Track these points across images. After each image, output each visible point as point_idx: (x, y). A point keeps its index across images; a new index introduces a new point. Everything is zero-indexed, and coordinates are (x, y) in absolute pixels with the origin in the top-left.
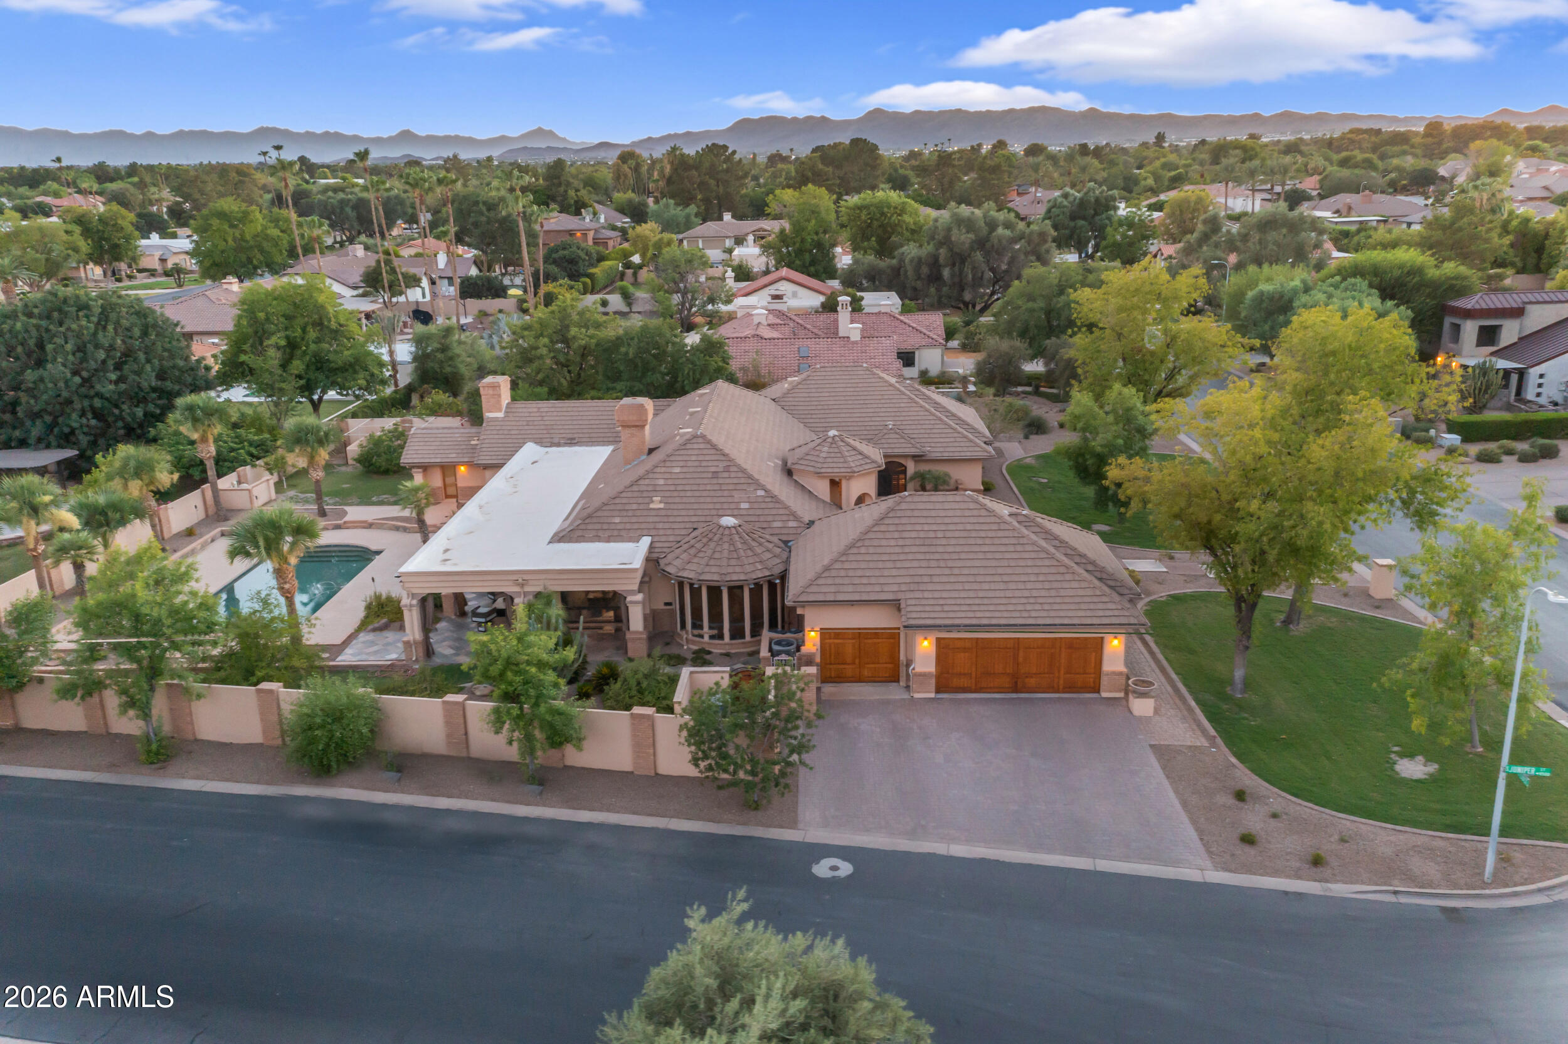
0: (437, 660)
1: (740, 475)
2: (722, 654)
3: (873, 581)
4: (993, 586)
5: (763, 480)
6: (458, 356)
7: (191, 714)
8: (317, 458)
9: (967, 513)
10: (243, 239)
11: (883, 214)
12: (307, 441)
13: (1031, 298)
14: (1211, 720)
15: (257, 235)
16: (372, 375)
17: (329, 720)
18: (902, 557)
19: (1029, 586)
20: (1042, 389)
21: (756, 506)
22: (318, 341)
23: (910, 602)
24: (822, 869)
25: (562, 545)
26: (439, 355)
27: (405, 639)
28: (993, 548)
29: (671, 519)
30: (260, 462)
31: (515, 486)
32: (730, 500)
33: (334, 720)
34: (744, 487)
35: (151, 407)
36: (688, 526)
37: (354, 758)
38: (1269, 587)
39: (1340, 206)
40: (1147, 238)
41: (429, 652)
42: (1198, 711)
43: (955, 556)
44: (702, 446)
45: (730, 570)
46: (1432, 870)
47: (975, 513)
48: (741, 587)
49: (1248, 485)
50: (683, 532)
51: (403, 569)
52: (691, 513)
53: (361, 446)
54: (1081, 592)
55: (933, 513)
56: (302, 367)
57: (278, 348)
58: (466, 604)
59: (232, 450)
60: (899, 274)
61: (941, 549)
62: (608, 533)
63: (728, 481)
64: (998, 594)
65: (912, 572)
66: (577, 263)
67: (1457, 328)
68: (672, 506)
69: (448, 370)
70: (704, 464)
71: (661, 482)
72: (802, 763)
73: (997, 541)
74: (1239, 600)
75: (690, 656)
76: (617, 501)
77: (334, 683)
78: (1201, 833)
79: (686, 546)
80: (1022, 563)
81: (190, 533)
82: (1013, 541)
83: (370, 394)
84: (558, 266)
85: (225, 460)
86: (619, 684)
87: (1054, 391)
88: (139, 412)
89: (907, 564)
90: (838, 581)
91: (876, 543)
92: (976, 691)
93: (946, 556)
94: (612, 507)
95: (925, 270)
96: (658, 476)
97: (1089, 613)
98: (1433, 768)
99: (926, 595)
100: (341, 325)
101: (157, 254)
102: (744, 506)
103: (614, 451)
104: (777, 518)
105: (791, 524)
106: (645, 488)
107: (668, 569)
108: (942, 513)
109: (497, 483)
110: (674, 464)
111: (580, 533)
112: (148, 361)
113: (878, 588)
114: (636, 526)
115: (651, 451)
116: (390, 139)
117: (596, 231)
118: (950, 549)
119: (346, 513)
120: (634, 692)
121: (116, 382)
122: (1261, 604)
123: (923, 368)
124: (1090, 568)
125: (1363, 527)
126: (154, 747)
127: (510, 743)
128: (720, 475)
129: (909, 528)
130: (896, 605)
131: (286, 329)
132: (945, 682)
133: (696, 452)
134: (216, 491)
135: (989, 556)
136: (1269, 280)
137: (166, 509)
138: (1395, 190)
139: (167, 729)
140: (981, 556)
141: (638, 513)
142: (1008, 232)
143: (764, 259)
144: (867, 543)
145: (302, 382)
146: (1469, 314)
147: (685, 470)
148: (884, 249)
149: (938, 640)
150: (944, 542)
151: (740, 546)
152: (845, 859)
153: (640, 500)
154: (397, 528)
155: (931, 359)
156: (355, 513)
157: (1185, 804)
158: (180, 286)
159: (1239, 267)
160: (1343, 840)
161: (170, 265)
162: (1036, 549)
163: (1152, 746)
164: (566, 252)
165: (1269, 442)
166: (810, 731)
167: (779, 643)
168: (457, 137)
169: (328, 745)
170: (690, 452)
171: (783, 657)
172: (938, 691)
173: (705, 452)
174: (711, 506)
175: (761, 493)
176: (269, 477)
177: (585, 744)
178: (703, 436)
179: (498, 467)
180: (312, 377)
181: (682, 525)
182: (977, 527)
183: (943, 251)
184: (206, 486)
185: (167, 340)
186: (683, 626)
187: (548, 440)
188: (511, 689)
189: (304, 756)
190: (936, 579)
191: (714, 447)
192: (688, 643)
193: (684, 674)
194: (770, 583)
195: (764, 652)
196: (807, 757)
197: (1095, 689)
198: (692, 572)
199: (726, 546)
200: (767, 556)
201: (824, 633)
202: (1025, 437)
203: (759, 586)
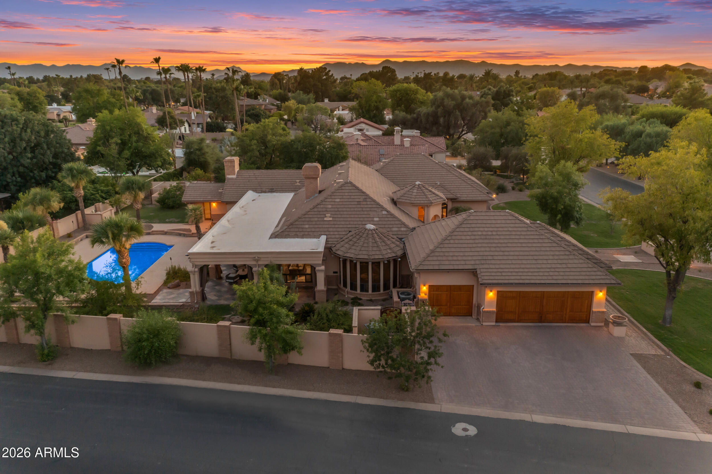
0: (208, 302)
1: (372, 203)
2: (368, 300)
3: (460, 258)
4: (529, 262)
5: (385, 206)
6: (207, 153)
7: (68, 332)
8: (138, 198)
9: (508, 222)
10: (97, 103)
11: (407, 94)
12: (133, 188)
14: (659, 340)
15: (105, 101)
16: (165, 160)
17: (152, 336)
18: (474, 245)
19: (549, 262)
20: (499, 173)
21: (382, 219)
22: (137, 141)
23: (482, 270)
24: (458, 429)
25: (277, 240)
26: (197, 152)
27: (190, 290)
28: (526, 241)
29: (336, 226)
30: (107, 201)
31: (245, 211)
32: (368, 216)
33: (154, 336)
34: (375, 209)
35: (50, 173)
36: (346, 229)
37: (165, 358)
41: (204, 298)
42: (649, 334)
43: (504, 245)
44: (351, 188)
45: (374, 253)
47: (513, 222)
48: (379, 263)
50: (344, 233)
51: (190, 251)
52: (348, 223)
53: (159, 194)
54: (580, 266)
55: (489, 222)
56: (129, 154)
57: (117, 144)
58: (221, 272)
59: (93, 194)
60: (417, 122)
61: (496, 241)
62: (303, 233)
63: (366, 206)
64: (533, 266)
65: (481, 254)
68: (337, 219)
69: (202, 159)
70: (352, 197)
71: (330, 206)
72: (436, 363)
73: (527, 237)
75: (350, 301)
76: (307, 216)
77: (154, 314)
79: (346, 240)
80: (543, 249)
81: (69, 236)
82: (537, 237)
83: (163, 170)
84: (251, 118)
85: (88, 200)
86: (316, 317)
87: (504, 174)
88: (44, 175)
89: (478, 249)
90: (439, 258)
91: (459, 237)
92: (518, 322)
93: (499, 245)
94: (303, 220)
95: (431, 119)
96: (327, 203)
97: (587, 277)
99: (491, 266)
100: (149, 134)
101: (56, 112)
102: (377, 219)
103: (295, 195)
104: (395, 226)
105: (402, 229)
106: (321, 210)
107: (338, 252)
108: (494, 222)
109: (236, 209)
110: (336, 197)
111: (286, 233)
112: (48, 148)
113: (463, 262)
114: (317, 230)
115: (320, 192)
117: (265, 106)
118: (502, 241)
119: (152, 227)
120: (325, 321)
121: (31, 159)
124: (580, 252)
126: (46, 351)
127: (260, 350)
128: (361, 203)
129: (476, 229)
130: (474, 273)
131: (121, 135)
132: (501, 316)
133: (348, 191)
134: (83, 215)
135: (524, 245)
137: (57, 223)
139: (53, 341)
140: (519, 245)
141: (318, 223)
143: (350, 115)
144: (454, 237)
145: (129, 162)
147: (342, 200)
148: (408, 110)
149: (498, 292)
150: (497, 237)
151: (378, 240)
152: (470, 424)
153: (319, 216)
154: (180, 235)
156: (157, 227)
158: (66, 127)
161: (61, 117)
162: (550, 241)
163: (631, 354)
164: (254, 111)
166: (440, 344)
167: (403, 293)
169: (150, 351)
170: (344, 191)
171: (407, 301)
172: (496, 322)
173: (352, 191)
174: (358, 219)
175: (384, 212)
176: (112, 208)
177: (303, 351)
178: (351, 183)
179: (233, 203)
180: (134, 160)
181: (343, 230)
182: (515, 229)
183: (439, 110)
184: (79, 212)
185: (59, 138)
186: (345, 285)
187: (260, 189)
188: (261, 318)
189: (136, 357)
190: (496, 258)
191: (357, 188)
192: (348, 294)
193: (356, 310)
194: (395, 261)
195: (396, 299)
196: (439, 360)
197: (587, 321)
198: (351, 254)
199: (370, 240)
200: (393, 246)
201: (431, 288)
202: (497, 194)
203: (389, 262)
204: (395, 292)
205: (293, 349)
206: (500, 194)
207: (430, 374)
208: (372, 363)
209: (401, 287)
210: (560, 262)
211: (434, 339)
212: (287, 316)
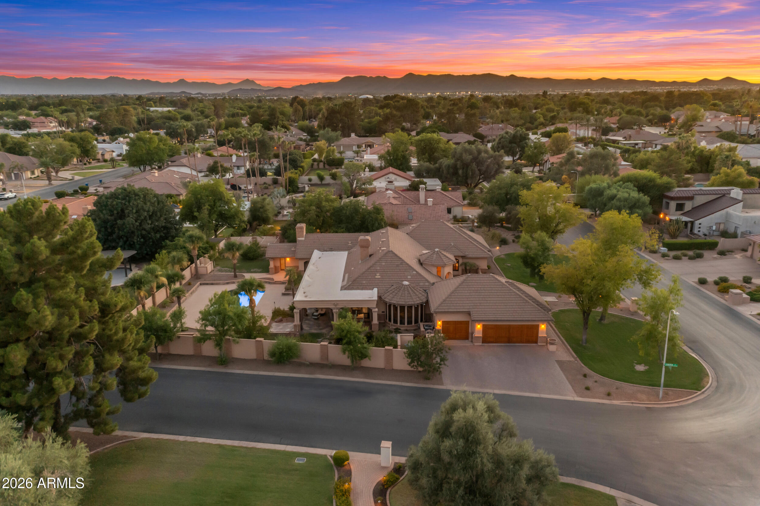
0: (306, 331)
1: (407, 266)
2: (405, 330)
3: (461, 305)
4: (501, 307)
5: (413, 267)
8: (235, 256)
9: (491, 281)
10: (149, 150)
11: (431, 143)
13: (500, 188)
14: (575, 353)
18: (470, 297)
19: (514, 307)
20: (505, 225)
21: (413, 277)
23: (474, 312)
25: (346, 291)
26: (261, 210)
27: (294, 324)
28: (501, 294)
29: (384, 282)
30: (206, 256)
31: (317, 268)
32: (405, 275)
34: (408, 270)
36: (390, 284)
38: (594, 308)
39: (626, 135)
40: (543, 153)
41: (302, 329)
42: (571, 350)
44: (391, 255)
45: (408, 300)
46: (644, 397)
47: (494, 281)
48: (411, 307)
49: (587, 274)
50: (389, 287)
51: (295, 300)
52: (391, 280)
54: (531, 309)
55: (479, 281)
60: (439, 171)
61: (483, 294)
62: (362, 287)
63: (402, 268)
64: (503, 310)
65: (473, 302)
66: (296, 161)
67: (668, 204)
68: (384, 277)
70: (393, 262)
71: (379, 268)
72: (444, 364)
73: (502, 291)
74: (584, 312)
75: (393, 331)
76: (364, 275)
77: (276, 339)
78: (573, 386)
79: (391, 292)
80: (511, 299)
81: (189, 284)
82: (508, 291)
86: (375, 339)
87: (510, 226)
89: (472, 299)
90: (448, 305)
91: (461, 291)
92: (496, 343)
93: (485, 296)
94: (362, 277)
95: (451, 170)
96: (376, 266)
97: (534, 316)
98: (647, 368)
99: (479, 310)
100: (228, 200)
102: (409, 277)
103: (349, 253)
104: (421, 282)
105: (427, 284)
106: (373, 270)
107: (386, 300)
108: (482, 282)
109: (311, 266)
110: (382, 262)
111: (351, 286)
113: (462, 307)
114: (371, 284)
115: (370, 256)
116: (174, 83)
120: (381, 342)
121: (151, 224)
122: (591, 314)
123: (454, 215)
124: (534, 301)
125: (623, 289)
126: (224, 359)
128: (399, 266)
129: (471, 286)
130: (469, 313)
132: (486, 339)
133: (389, 257)
134: (197, 268)
136: (595, 182)
138: (652, 124)
140: (497, 296)
141: (372, 279)
142: (486, 155)
143: (379, 162)
144: (457, 292)
146: (673, 199)
147: (386, 264)
148: (432, 159)
149: (483, 325)
150: (484, 291)
151: (411, 292)
153: (372, 275)
154: (266, 282)
155: (458, 211)
157: (567, 378)
158: (114, 167)
159: (583, 174)
160: (617, 389)
162: (515, 294)
163: (556, 360)
165: (593, 260)
166: (447, 354)
167: (426, 326)
168: (207, 83)
170: (387, 257)
171: (429, 331)
172: (483, 343)
173: (393, 257)
174: (398, 277)
175: (415, 272)
176: (210, 261)
178: (392, 251)
181: (388, 284)
182: (495, 286)
183: (459, 163)
184: (193, 266)
186: (390, 320)
187: (323, 249)
188: (348, 340)
190: (482, 304)
191: (396, 255)
192: (392, 326)
193: (399, 336)
194: (422, 305)
195: (422, 329)
196: (446, 362)
197: (536, 342)
198: (394, 301)
199: (406, 292)
200: (420, 295)
201: (443, 322)
202: (500, 246)
203: (418, 306)
204: (421, 325)
205: (366, 357)
206: (502, 246)
207: (441, 369)
208: (409, 364)
209: (426, 322)
210: (520, 307)
211: (444, 352)
212: (363, 339)
